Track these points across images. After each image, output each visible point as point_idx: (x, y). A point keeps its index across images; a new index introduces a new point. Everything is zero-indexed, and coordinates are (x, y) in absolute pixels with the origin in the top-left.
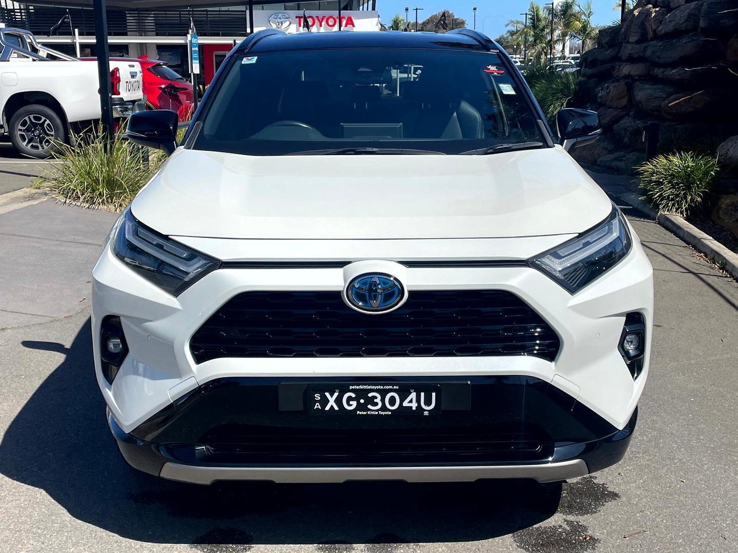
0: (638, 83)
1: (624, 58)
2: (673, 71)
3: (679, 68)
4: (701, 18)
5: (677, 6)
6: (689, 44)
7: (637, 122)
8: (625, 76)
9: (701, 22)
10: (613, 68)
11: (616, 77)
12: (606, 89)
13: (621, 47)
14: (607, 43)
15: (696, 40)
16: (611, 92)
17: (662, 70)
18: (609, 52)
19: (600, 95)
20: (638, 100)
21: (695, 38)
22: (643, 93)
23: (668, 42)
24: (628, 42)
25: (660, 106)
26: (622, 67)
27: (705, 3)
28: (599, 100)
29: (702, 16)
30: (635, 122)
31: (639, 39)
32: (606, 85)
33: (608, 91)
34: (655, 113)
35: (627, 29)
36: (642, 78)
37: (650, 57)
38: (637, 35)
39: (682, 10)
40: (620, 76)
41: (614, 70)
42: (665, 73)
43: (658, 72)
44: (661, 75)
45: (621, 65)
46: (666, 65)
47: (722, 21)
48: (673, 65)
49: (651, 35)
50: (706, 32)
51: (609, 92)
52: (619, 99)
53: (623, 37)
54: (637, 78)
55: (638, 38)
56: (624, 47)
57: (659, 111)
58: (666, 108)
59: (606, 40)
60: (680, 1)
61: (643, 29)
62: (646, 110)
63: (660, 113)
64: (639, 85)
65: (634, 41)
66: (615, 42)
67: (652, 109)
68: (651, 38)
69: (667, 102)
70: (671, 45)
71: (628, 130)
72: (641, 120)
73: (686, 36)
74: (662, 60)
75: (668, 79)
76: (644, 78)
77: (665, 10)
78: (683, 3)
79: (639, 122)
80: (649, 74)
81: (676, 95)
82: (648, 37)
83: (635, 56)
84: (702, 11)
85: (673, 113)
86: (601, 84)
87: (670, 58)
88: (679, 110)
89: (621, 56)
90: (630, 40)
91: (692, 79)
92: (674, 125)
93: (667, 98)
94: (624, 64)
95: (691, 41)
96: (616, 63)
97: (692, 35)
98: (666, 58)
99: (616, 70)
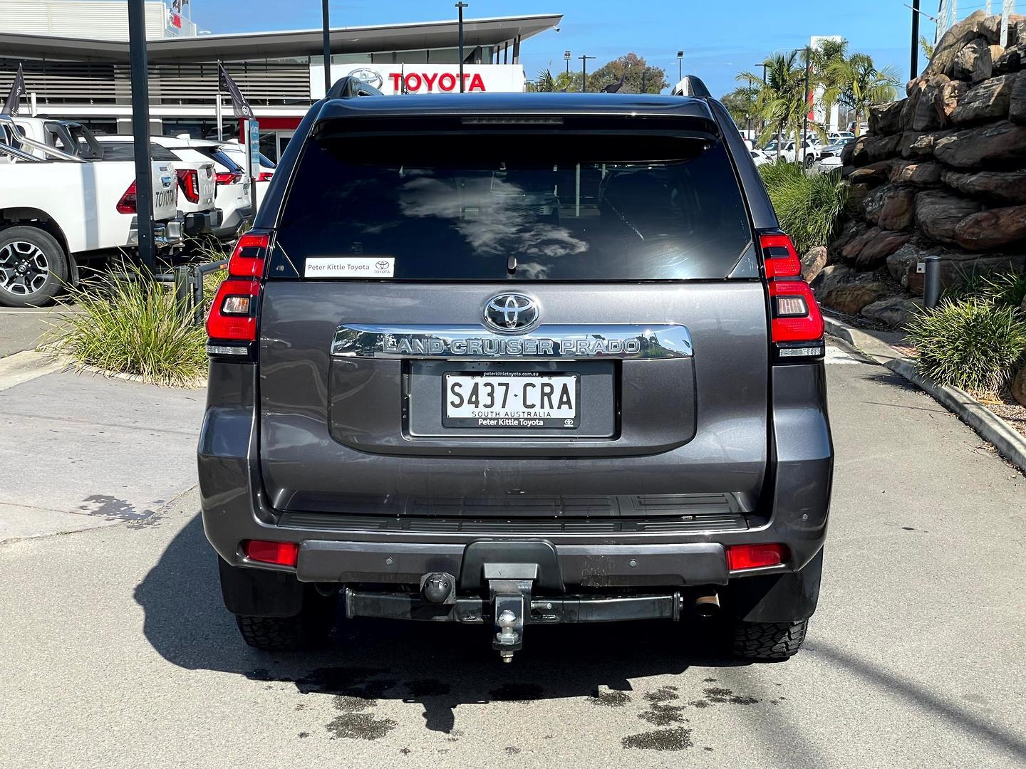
0: (922, 194)
1: (905, 154)
2: (971, 179)
3: (981, 174)
4: (1011, 101)
5: (980, 79)
6: (995, 139)
7: (921, 253)
8: (905, 182)
9: (1011, 107)
10: (890, 168)
11: (894, 182)
12: (878, 199)
13: (901, 135)
14: (881, 129)
15: (1004, 133)
16: (885, 206)
17: (957, 176)
19: (869, 209)
20: (921, 221)
21: (1007, 130)
22: (930, 209)
23: (966, 134)
24: (912, 129)
25: (953, 231)
26: (902, 167)
27: (1017, 79)
28: (869, 217)
29: (1013, 98)
30: (917, 252)
31: (926, 126)
32: (879, 194)
33: (881, 203)
34: (948, 240)
35: (910, 109)
36: (929, 186)
37: (940, 155)
38: (923, 118)
39: (985, 88)
40: (899, 181)
41: (890, 171)
42: (960, 181)
43: (952, 178)
45: (900, 164)
46: (962, 170)
48: (972, 170)
49: (942, 121)
50: (1019, 121)
51: (883, 205)
52: (897, 216)
53: (905, 120)
54: (922, 186)
55: (924, 124)
56: (906, 137)
57: (953, 237)
58: (962, 233)
59: (881, 124)
60: (985, 72)
61: (933, 112)
62: (933, 235)
63: (954, 241)
64: (924, 197)
65: (920, 128)
66: (895, 129)
67: (942, 233)
68: (944, 124)
69: (963, 225)
70: (970, 138)
71: (908, 265)
72: (927, 249)
73: (991, 126)
74: (957, 162)
75: (965, 189)
76: (932, 186)
77: (963, 85)
78: (989, 75)
79: (924, 253)
80: (939, 181)
81: (976, 214)
82: (940, 123)
83: (920, 153)
84: (1014, 90)
85: (972, 241)
86: (871, 192)
87: (968, 159)
88: (981, 236)
89: (901, 150)
90: (914, 127)
91: (999, 191)
92: (974, 259)
93: (964, 217)
94: (905, 162)
95: (997, 134)
96: (894, 160)
97: (999, 126)
98: (962, 158)
99: (893, 172)
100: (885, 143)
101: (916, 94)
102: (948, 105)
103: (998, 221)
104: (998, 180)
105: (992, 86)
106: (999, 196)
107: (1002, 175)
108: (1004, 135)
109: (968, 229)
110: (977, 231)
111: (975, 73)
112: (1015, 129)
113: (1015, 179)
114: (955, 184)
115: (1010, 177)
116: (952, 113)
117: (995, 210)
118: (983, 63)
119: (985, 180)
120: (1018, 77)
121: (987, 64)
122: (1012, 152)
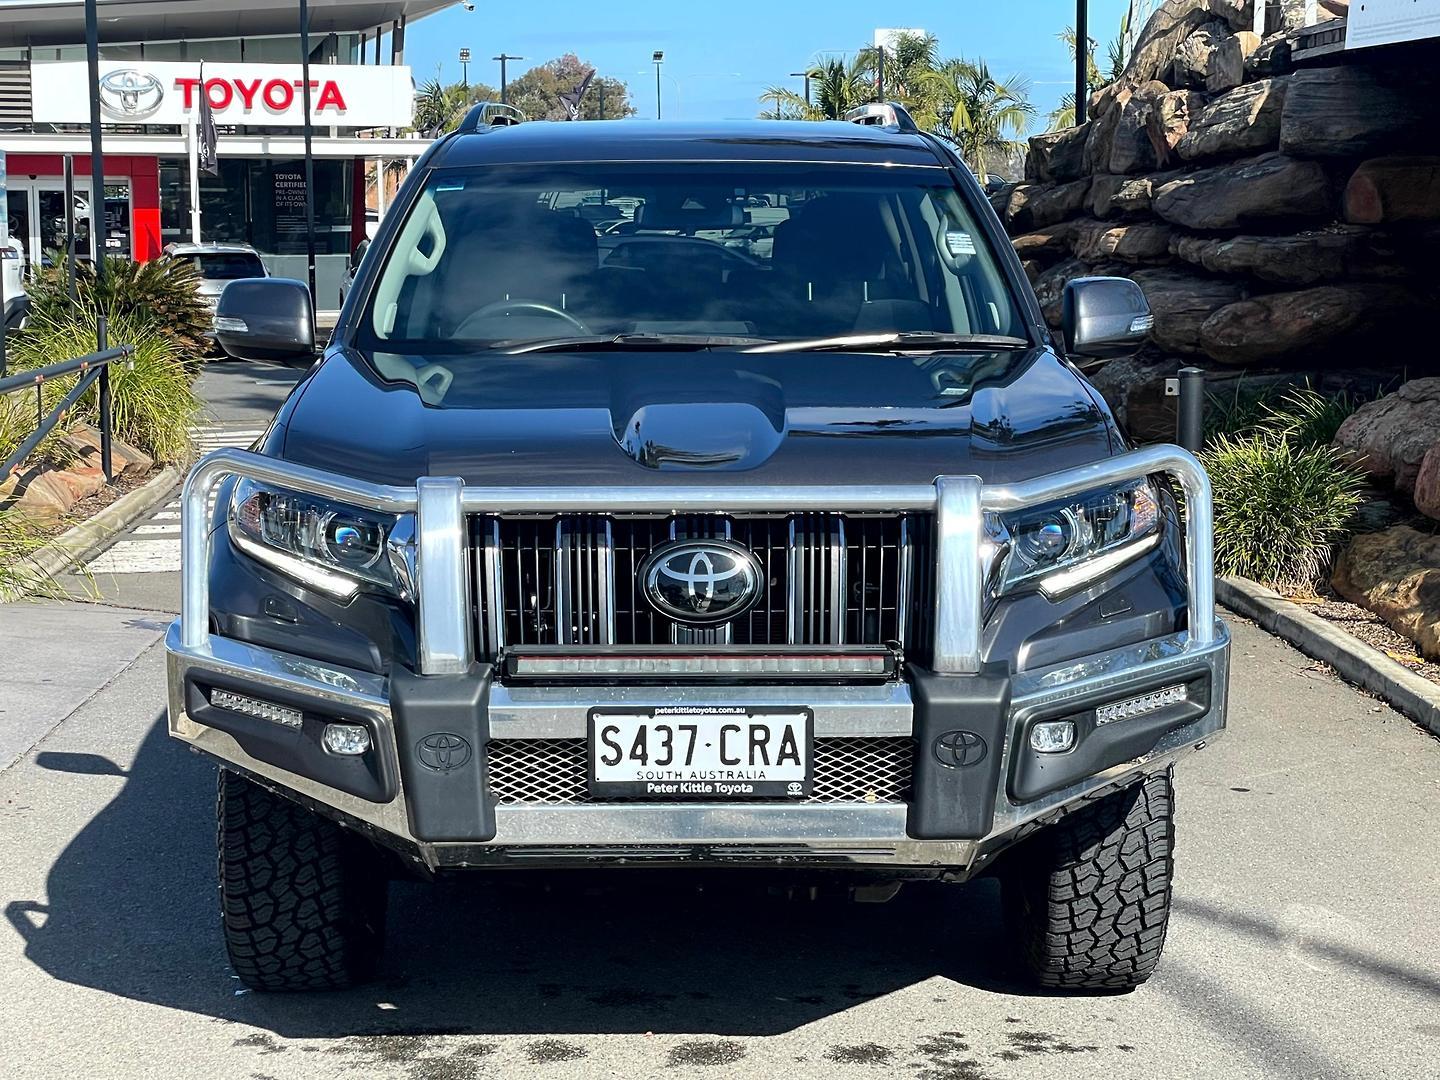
1: (1099, 211)
2: (1223, 249)
3: (1239, 239)
4: (1282, 122)
5: (1224, 86)
6: (1259, 182)
7: (1145, 370)
8: (1105, 256)
9: (1283, 131)
10: (1075, 235)
11: (1083, 256)
12: (1058, 286)
13: (1090, 182)
14: (1052, 172)
15: (1274, 172)
17: (1199, 243)
18: (1059, 193)
19: (1043, 302)
21: (1277, 168)
23: (1207, 176)
24: (1108, 171)
25: (1198, 331)
26: (1096, 232)
27: (1290, 85)
29: (1285, 116)
30: (1137, 369)
31: (1133, 165)
32: (1059, 277)
34: (1189, 348)
35: (1102, 138)
37: (1166, 211)
38: (1126, 153)
39: (1235, 100)
40: (1093, 256)
41: (1076, 240)
42: (1203, 252)
43: (1187, 247)
44: (1195, 255)
45: (1094, 228)
46: (1205, 233)
47: (1333, 129)
48: (1224, 234)
49: (1160, 157)
50: (1296, 154)
53: (1094, 156)
54: (1136, 261)
55: (1129, 162)
56: (1099, 183)
57: (1197, 344)
58: (1212, 335)
59: (1051, 164)
60: (1231, 75)
61: (1144, 141)
62: (1164, 340)
63: (1198, 349)
64: (1144, 278)
65: (1122, 169)
66: (1075, 171)
67: (1179, 337)
68: (1164, 162)
69: (1214, 322)
70: (1215, 182)
71: (1124, 391)
72: (1154, 363)
73: (1249, 162)
74: (1197, 220)
75: (1212, 264)
76: (1152, 262)
77: (1195, 97)
78: (1238, 80)
79: (1149, 369)
80: (1166, 253)
81: (1234, 305)
82: (1156, 160)
83: (1129, 208)
84: (1286, 103)
85: (1230, 348)
86: (1045, 274)
87: (1216, 215)
88: (1244, 341)
89: (1093, 205)
90: (1112, 167)
91: (1271, 267)
92: (1233, 377)
93: (1212, 311)
94: (1102, 225)
95: (1262, 175)
96: (1081, 222)
97: (1264, 161)
98: (1206, 214)
99: (1080, 241)
100: (1064, 195)
101: (1112, 113)
102: (1171, 130)
103: (1270, 315)
104: (1267, 248)
105: (1248, 97)
106: (1272, 274)
107: (1275, 240)
108: (1276, 175)
109: (1222, 329)
110: (1236, 332)
111: (1211, 78)
112: (1290, 166)
113: (1296, 248)
114: (1194, 258)
115: (1287, 243)
116: (1180, 141)
117: (1263, 299)
118: (1227, 59)
119: (1248, 250)
120: (1292, 82)
121: (1235, 62)
122: (1288, 203)
